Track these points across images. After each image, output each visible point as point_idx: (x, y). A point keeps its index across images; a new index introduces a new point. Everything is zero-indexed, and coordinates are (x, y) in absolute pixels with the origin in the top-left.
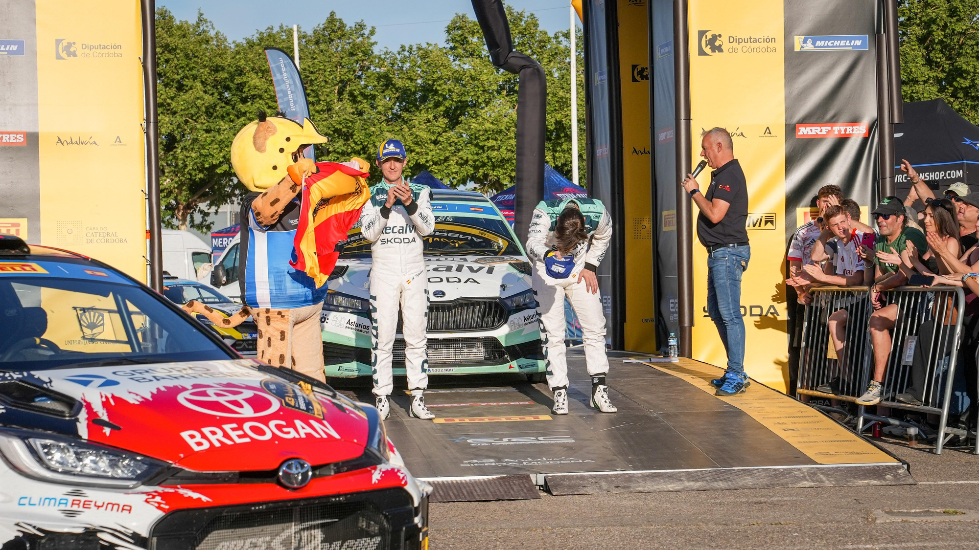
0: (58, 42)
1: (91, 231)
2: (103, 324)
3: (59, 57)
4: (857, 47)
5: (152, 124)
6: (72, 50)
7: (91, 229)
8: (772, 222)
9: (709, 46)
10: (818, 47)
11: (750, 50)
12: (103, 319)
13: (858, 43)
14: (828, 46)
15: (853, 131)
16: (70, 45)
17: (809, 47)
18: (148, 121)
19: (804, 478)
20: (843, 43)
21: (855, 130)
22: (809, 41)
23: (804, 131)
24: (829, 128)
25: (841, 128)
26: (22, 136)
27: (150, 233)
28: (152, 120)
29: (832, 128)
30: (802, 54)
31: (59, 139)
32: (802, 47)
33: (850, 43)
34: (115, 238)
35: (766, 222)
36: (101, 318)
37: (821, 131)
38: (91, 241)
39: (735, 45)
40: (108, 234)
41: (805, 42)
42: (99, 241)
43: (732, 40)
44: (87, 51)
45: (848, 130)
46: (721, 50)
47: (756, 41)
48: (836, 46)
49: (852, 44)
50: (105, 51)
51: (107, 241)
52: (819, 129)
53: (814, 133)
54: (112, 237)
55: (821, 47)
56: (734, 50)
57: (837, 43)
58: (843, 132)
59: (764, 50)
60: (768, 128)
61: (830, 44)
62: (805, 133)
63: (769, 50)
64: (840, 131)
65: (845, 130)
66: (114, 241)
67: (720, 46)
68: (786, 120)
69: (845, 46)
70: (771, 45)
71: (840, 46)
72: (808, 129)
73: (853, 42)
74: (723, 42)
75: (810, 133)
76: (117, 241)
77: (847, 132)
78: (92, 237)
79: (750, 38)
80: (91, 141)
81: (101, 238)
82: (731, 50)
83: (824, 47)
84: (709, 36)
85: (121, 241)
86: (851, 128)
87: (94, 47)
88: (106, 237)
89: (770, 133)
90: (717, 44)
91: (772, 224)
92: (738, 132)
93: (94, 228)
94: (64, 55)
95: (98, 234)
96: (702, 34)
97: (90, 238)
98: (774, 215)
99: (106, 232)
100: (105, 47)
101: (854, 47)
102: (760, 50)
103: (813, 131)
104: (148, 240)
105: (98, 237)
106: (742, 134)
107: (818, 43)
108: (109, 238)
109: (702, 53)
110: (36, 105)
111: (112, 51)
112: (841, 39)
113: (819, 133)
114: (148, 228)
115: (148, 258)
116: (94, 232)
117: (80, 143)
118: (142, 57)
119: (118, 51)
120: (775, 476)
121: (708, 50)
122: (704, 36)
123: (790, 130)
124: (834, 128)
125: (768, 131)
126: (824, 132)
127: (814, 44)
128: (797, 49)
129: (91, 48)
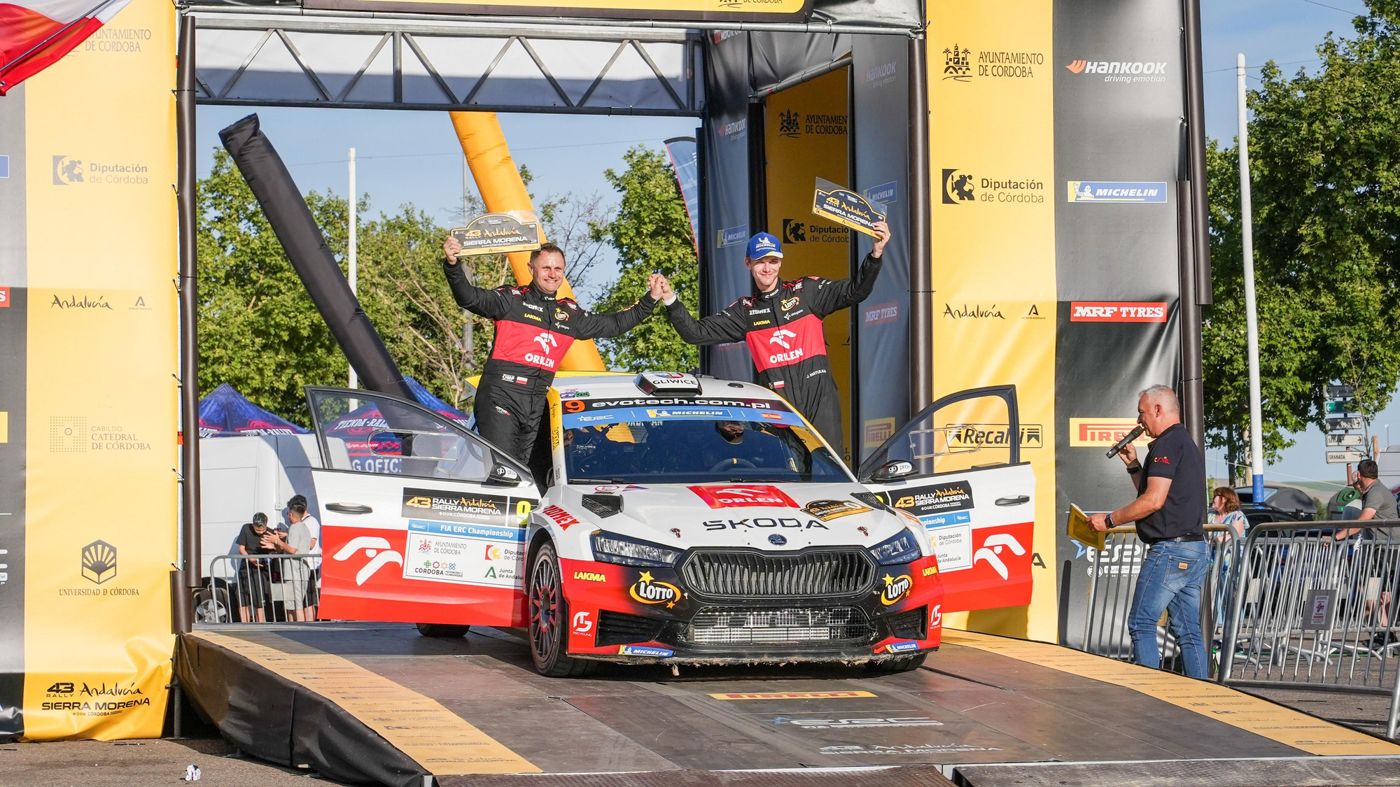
0: (57, 159)
1: (99, 433)
2: (114, 565)
3: (57, 181)
4: (1151, 198)
5: (189, 280)
6: (76, 171)
7: (99, 429)
8: (1037, 438)
9: (956, 191)
10: (1099, 197)
11: (1009, 198)
12: (115, 557)
13: (1153, 193)
14: (1112, 196)
15: (1146, 313)
16: (73, 164)
17: (1087, 196)
18: (183, 276)
19: (1308, 774)
20: (1132, 193)
21: (1149, 312)
22: (1088, 189)
23: (1081, 312)
24: (1115, 309)
25: (1131, 309)
26: (4, 292)
27: (184, 435)
28: (189, 273)
29: (1119, 309)
30: (1079, 206)
31: (57, 299)
32: (1078, 197)
33: (1142, 192)
34: (132, 442)
35: (1029, 438)
36: (112, 554)
37: (1104, 313)
38: (99, 446)
39: (989, 191)
40: (123, 437)
41: (1082, 189)
42: (110, 446)
43: (985, 182)
44: (98, 174)
45: (1139, 312)
46: (971, 198)
47: (1017, 186)
48: (1123, 197)
49: (1145, 195)
50: (125, 174)
51: (121, 446)
52: (1102, 309)
53: (1094, 315)
54: (129, 441)
55: (1103, 197)
56: (989, 198)
57: (1124, 192)
58: (1133, 315)
59: (1027, 199)
60: (1034, 306)
61: (1115, 194)
62: (1083, 315)
63: (1034, 199)
64: (1128, 313)
65: (1136, 312)
66: (132, 446)
67: (971, 191)
68: (1058, 296)
69: (1135, 197)
70: (1037, 192)
71: (1128, 197)
72: (1088, 309)
73: (1146, 191)
74: (973, 185)
75: (1089, 315)
76: (136, 446)
77: (1139, 316)
78: (101, 441)
79: (1010, 182)
80: (103, 302)
81: (113, 442)
82: (984, 198)
83: (1107, 197)
84: (957, 178)
85: (141, 446)
86: (1144, 309)
87: (108, 169)
88: (120, 441)
89: (1037, 313)
90: (966, 188)
91: (1038, 439)
92: (995, 311)
93: (104, 428)
94: (64, 178)
95: (108, 437)
96: (947, 173)
97: (98, 442)
98: (1039, 427)
99: (120, 433)
100: (123, 169)
101: (1147, 198)
102: (1022, 199)
103: (1094, 312)
104: (180, 446)
105: (108, 441)
106: (1000, 314)
107: (1100, 192)
108: (124, 442)
109: (947, 200)
110: (25, 249)
111: (135, 174)
112: (1130, 187)
113: (1102, 315)
114: (180, 429)
115: (180, 472)
116: (102, 433)
117: (86, 304)
118: (176, 185)
119: (142, 175)
120: (1269, 770)
121: (954, 196)
122: (950, 177)
123: (1064, 309)
124: (1122, 309)
125: (1034, 311)
126: (1108, 315)
127: (1093, 192)
128: (1071, 198)
129: (104, 169)
